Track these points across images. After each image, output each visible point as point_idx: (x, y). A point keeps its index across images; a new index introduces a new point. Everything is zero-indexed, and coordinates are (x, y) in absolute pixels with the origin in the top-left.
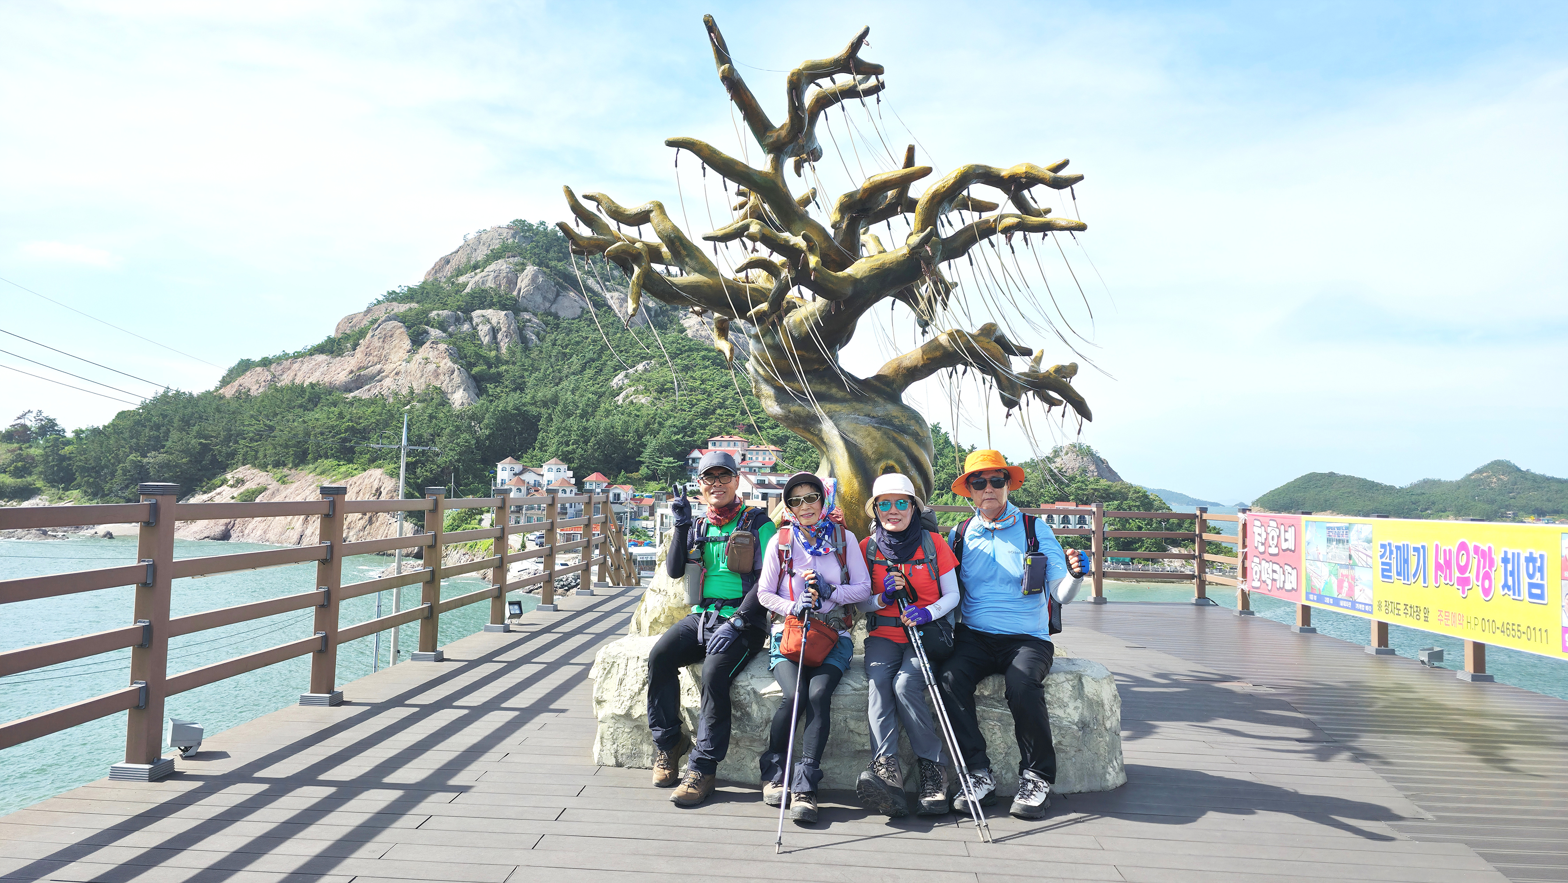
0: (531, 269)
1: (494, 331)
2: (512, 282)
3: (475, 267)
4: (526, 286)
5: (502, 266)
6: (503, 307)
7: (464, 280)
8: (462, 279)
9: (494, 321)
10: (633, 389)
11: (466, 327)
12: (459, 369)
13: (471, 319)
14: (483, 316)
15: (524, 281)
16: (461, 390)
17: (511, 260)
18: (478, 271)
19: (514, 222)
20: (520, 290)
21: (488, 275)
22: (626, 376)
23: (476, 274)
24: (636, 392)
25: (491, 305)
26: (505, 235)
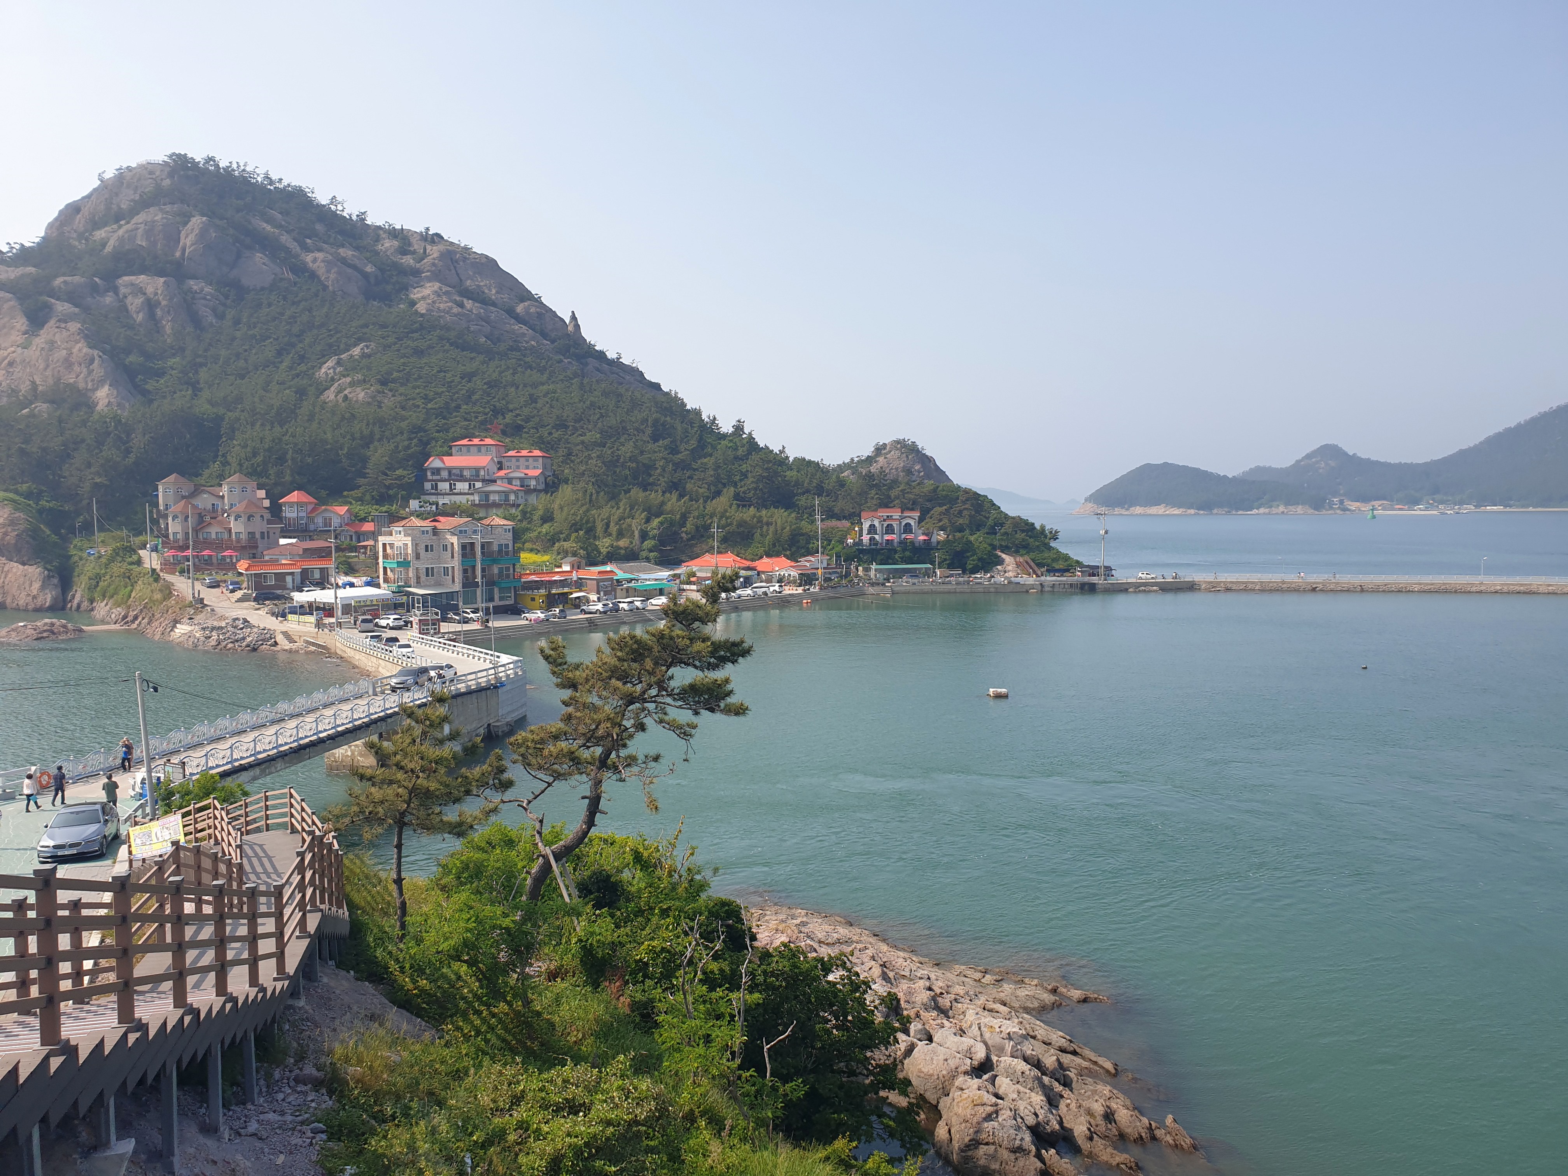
0: (197, 221)
1: (151, 306)
2: (173, 238)
3: (117, 219)
4: (192, 245)
5: (155, 215)
6: (161, 273)
7: (103, 235)
8: (100, 234)
9: (150, 290)
10: (348, 379)
11: (109, 299)
12: (100, 357)
13: (116, 290)
14: (132, 284)
15: (190, 238)
16: (106, 388)
17: (168, 208)
18: (122, 222)
19: (170, 156)
20: (184, 250)
21: (137, 229)
22: (339, 363)
23: (120, 227)
24: (352, 384)
25: (143, 270)
26: (158, 173)
